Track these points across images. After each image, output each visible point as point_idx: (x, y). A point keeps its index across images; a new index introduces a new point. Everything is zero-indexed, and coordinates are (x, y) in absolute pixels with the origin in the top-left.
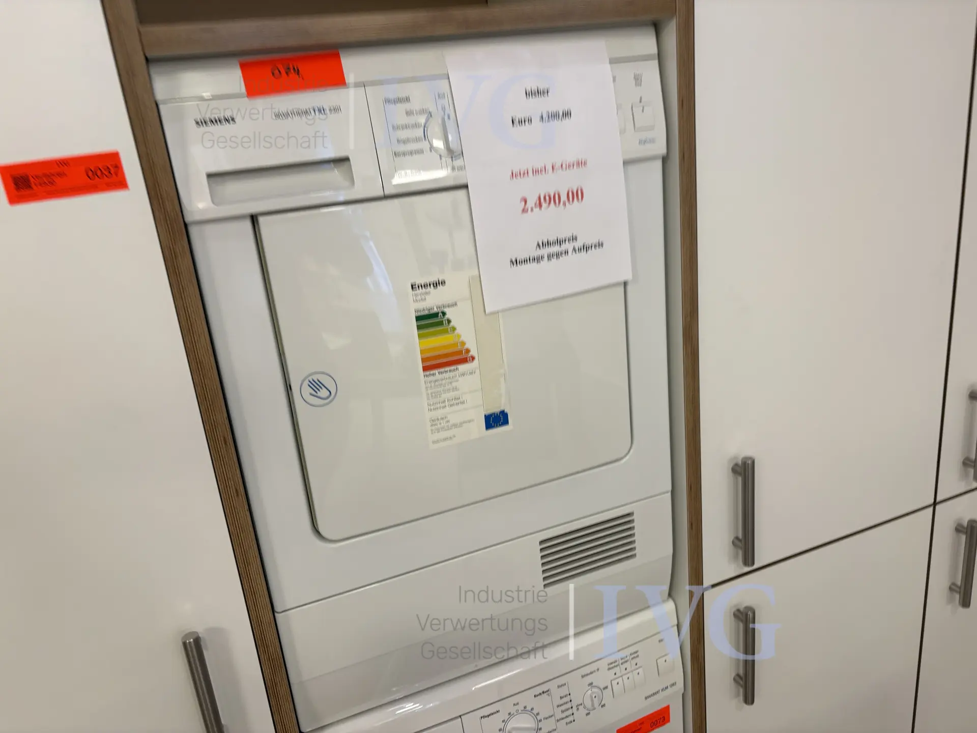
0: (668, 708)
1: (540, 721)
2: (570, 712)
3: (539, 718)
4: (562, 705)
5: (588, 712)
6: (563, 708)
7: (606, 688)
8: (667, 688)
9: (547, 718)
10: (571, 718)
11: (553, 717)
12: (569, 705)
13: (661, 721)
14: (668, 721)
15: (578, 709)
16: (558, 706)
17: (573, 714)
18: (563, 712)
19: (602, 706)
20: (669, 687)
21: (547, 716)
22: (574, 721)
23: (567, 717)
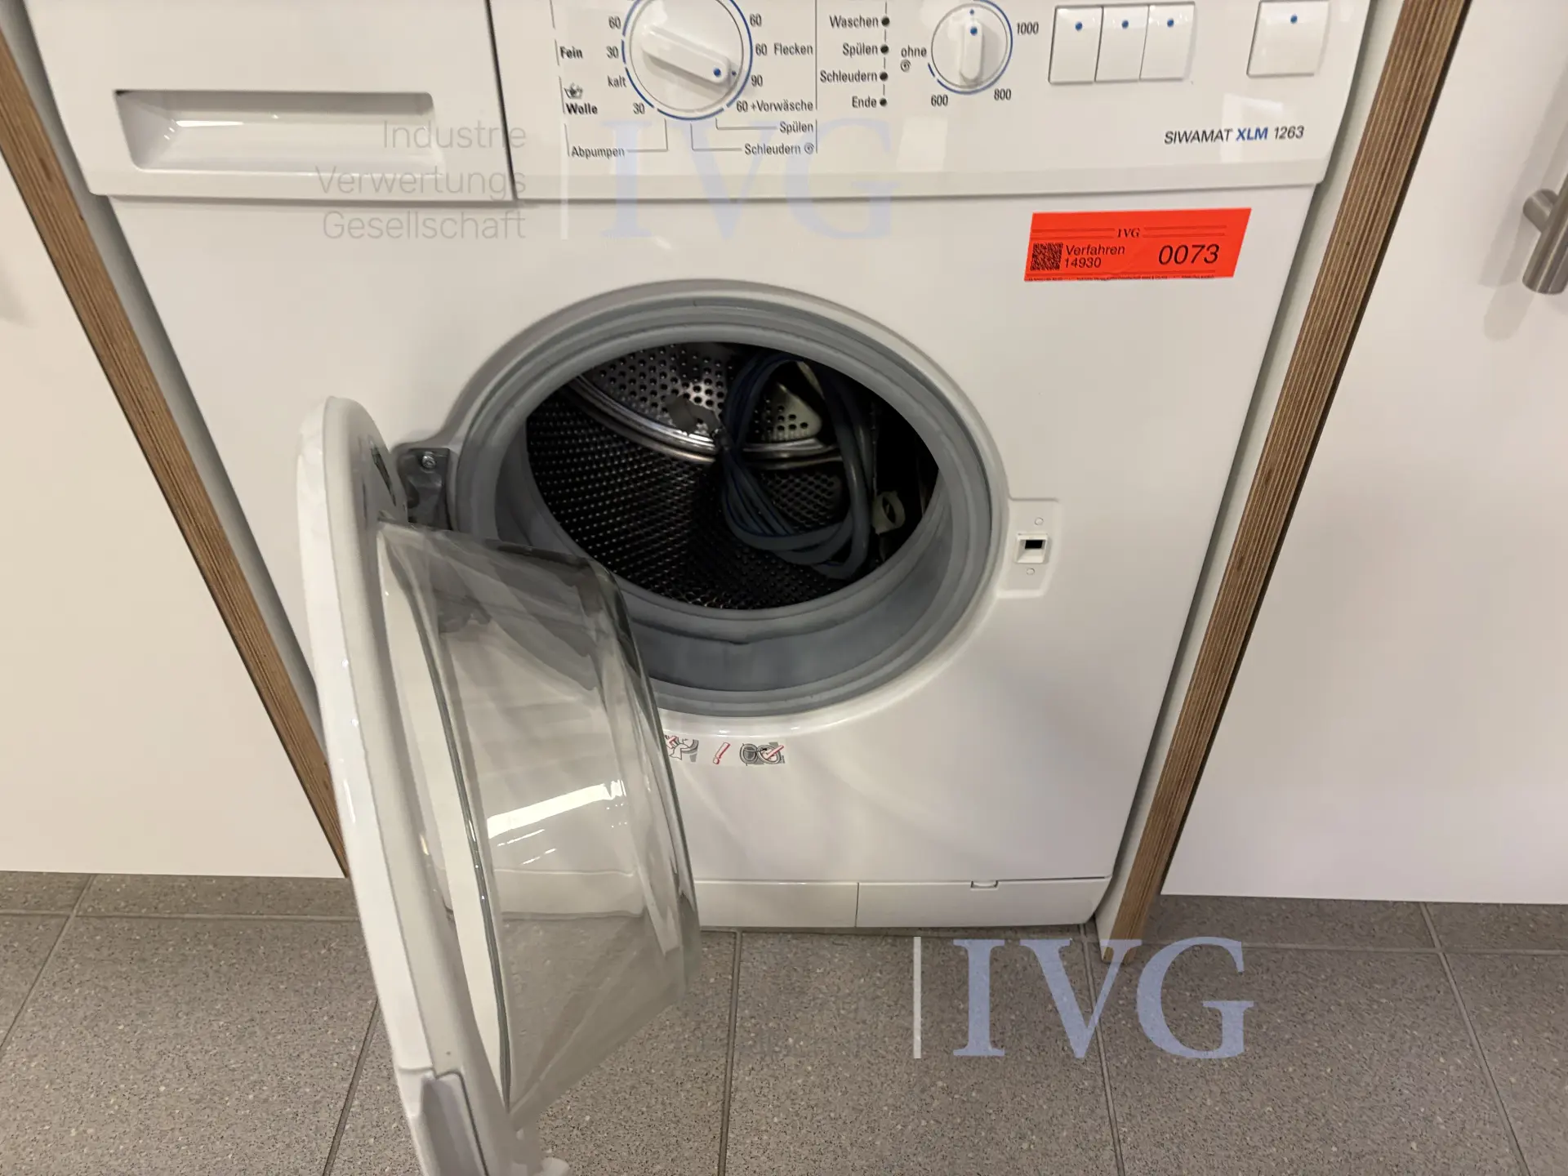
0: (1241, 217)
1: (762, 50)
2: (873, 63)
3: (759, 35)
4: (851, 23)
5: (943, 92)
6: (855, 36)
7: (1030, 28)
8: (1262, 134)
9: (785, 51)
10: (872, 89)
11: (809, 58)
12: (874, 36)
13: (1201, 257)
14: (1230, 273)
15: (906, 66)
16: (836, 22)
17: (884, 77)
18: (849, 51)
19: (999, 95)
20: (1271, 133)
21: (788, 43)
22: (883, 102)
23: (862, 77)
